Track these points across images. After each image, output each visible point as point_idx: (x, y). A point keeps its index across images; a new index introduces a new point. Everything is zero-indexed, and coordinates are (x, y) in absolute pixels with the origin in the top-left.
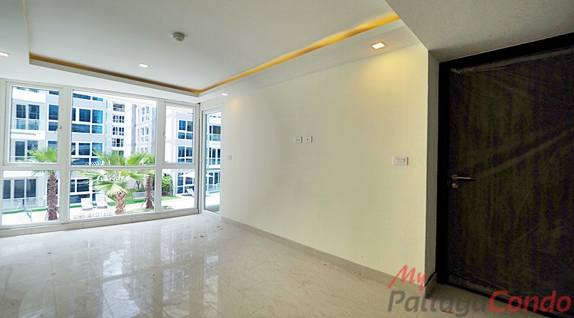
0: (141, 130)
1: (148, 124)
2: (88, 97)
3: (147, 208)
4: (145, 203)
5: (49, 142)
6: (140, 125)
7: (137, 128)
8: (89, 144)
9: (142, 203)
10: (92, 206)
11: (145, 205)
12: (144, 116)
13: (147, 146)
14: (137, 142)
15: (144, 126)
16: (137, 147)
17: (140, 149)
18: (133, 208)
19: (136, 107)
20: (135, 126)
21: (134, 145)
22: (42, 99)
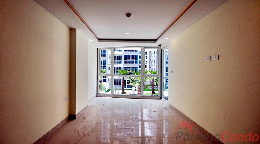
0: (152, 61)
1: (155, 58)
2: (134, 51)
3: (152, 93)
4: (152, 91)
5: (124, 67)
6: (152, 59)
7: (151, 60)
8: (134, 68)
9: (150, 91)
10: (135, 90)
11: (152, 92)
12: (153, 55)
13: (154, 68)
14: (151, 66)
15: (153, 59)
16: (151, 68)
17: (152, 69)
18: (148, 93)
19: (150, 52)
20: (150, 60)
21: (150, 67)
22: (122, 53)
